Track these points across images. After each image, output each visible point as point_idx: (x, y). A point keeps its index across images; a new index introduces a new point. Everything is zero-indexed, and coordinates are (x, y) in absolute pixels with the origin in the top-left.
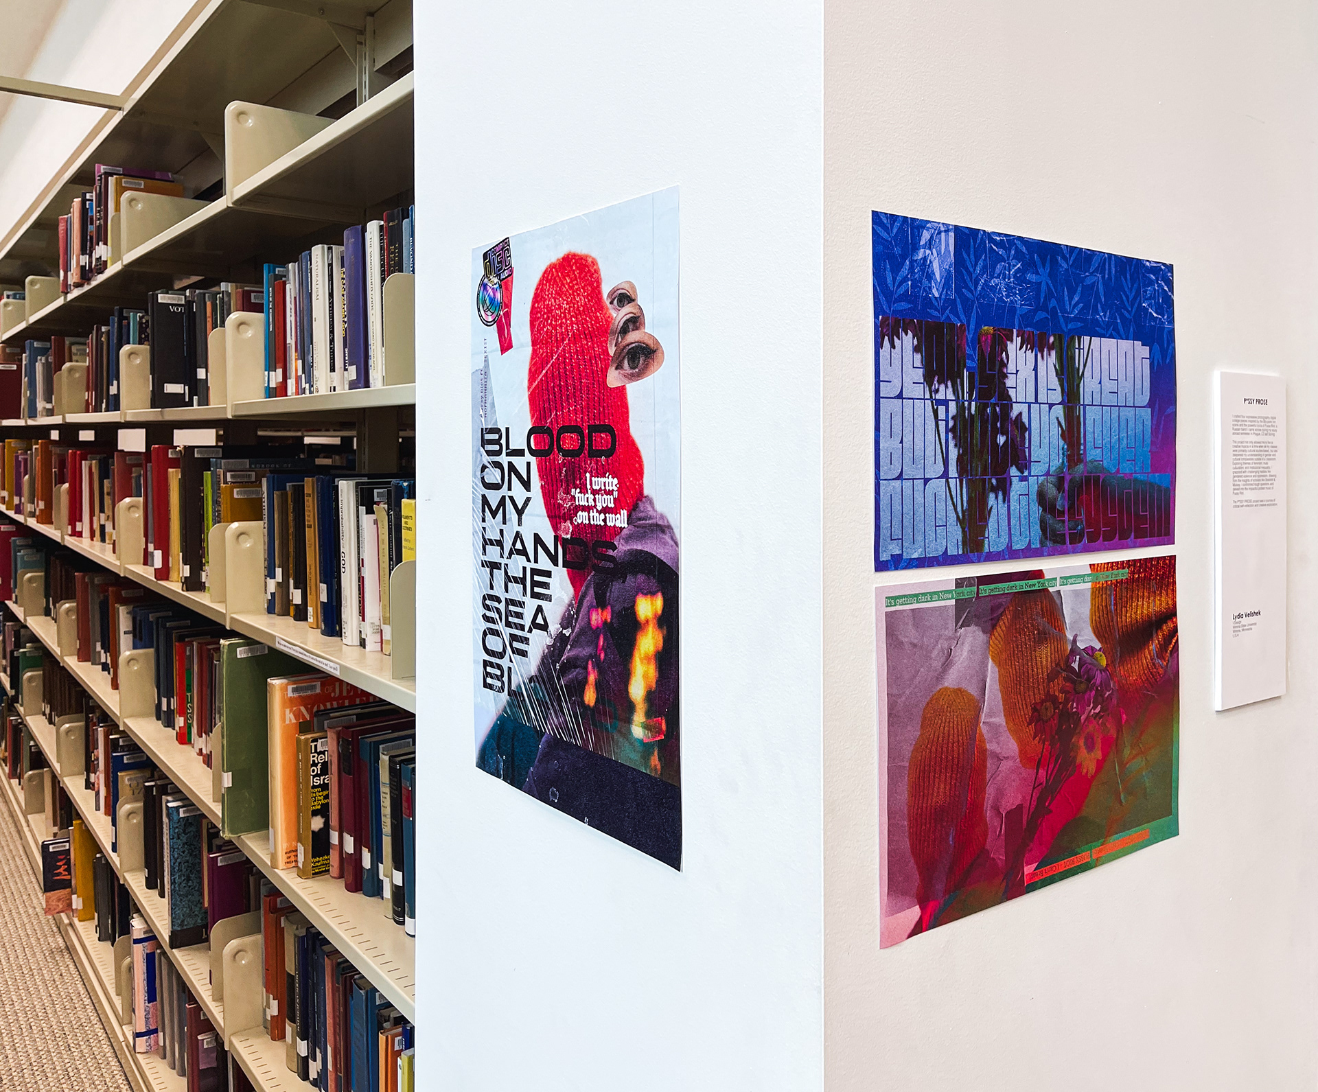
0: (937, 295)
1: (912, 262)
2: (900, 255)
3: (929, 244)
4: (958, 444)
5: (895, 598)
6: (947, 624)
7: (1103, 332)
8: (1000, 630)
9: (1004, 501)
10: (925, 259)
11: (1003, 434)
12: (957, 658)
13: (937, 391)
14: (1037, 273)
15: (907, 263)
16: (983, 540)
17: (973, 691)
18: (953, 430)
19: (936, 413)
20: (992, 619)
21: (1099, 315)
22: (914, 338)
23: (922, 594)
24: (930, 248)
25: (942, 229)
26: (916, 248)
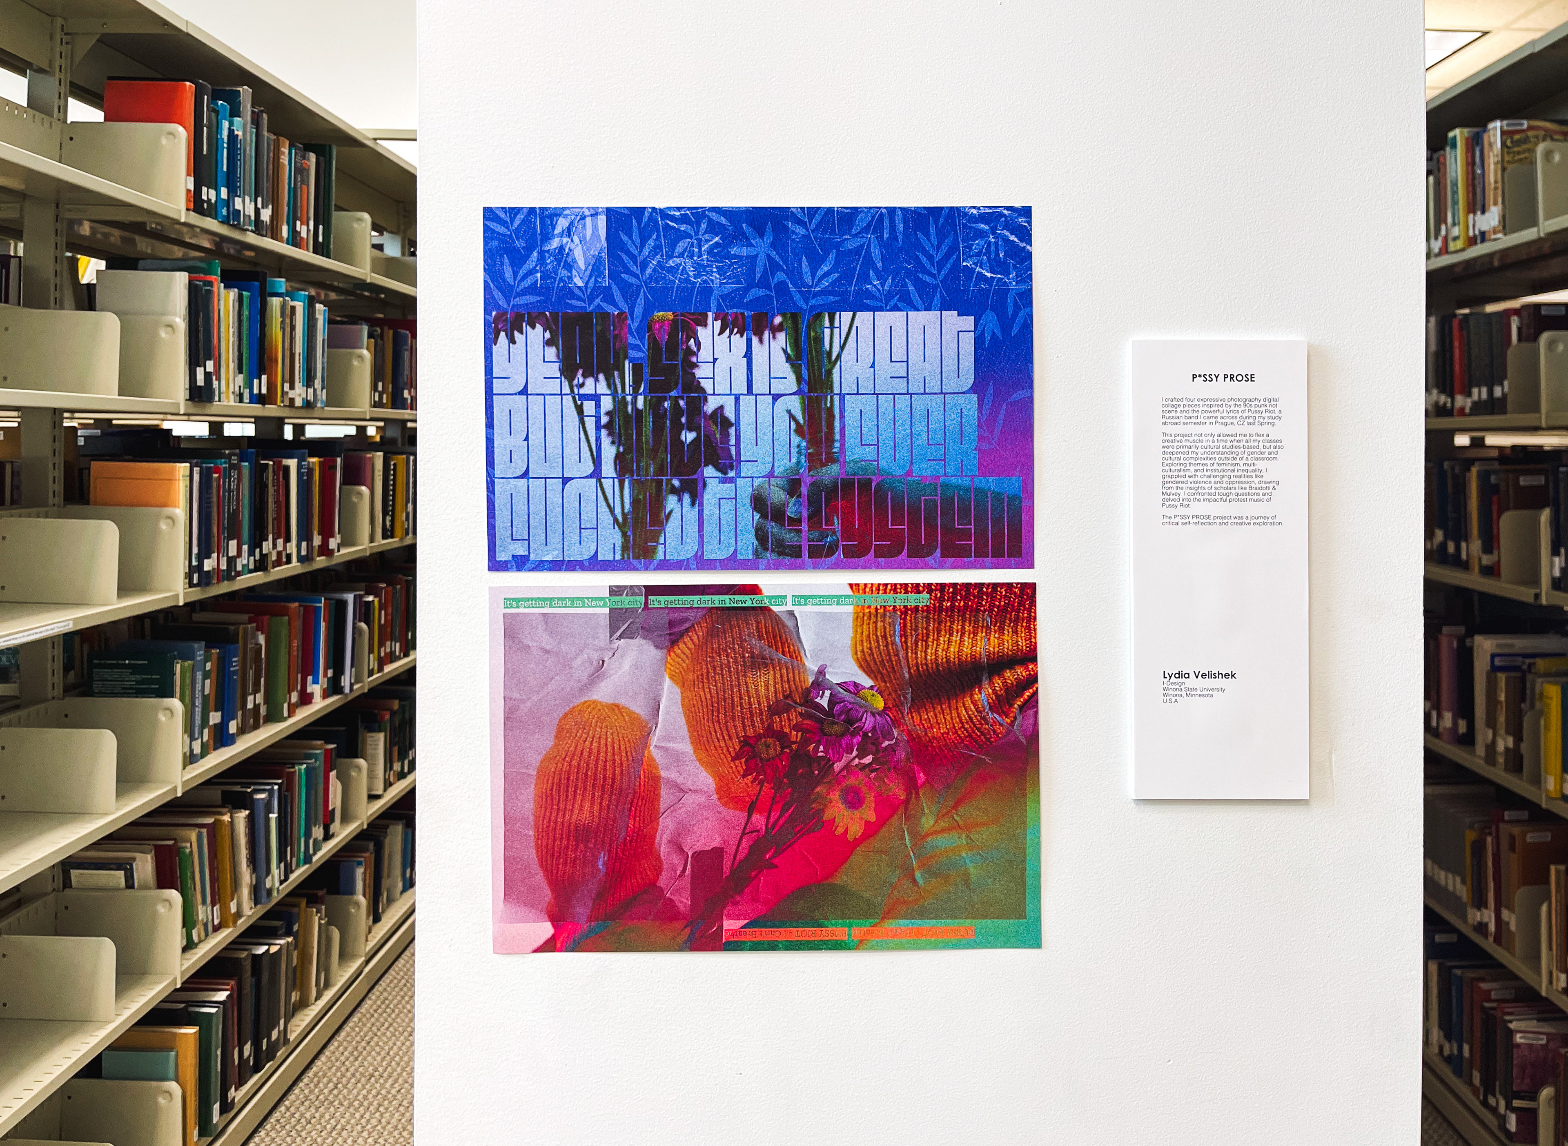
0: (580, 283)
1: (542, 254)
2: (523, 248)
3: (569, 232)
4: (617, 440)
5: (518, 600)
6: (597, 633)
7: (879, 304)
8: (685, 647)
9: (693, 504)
10: (561, 248)
11: (690, 430)
12: (613, 672)
13: (582, 385)
14: (751, 245)
15: (535, 254)
16: (656, 546)
17: (639, 708)
18: (609, 426)
19: (580, 410)
20: (670, 634)
21: (871, 283)
22: (545, 331)
23: (559, 599)
24: (569, 236)
25: (587, 213)
26: (547, 237)
